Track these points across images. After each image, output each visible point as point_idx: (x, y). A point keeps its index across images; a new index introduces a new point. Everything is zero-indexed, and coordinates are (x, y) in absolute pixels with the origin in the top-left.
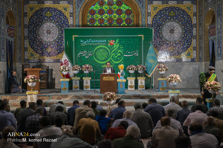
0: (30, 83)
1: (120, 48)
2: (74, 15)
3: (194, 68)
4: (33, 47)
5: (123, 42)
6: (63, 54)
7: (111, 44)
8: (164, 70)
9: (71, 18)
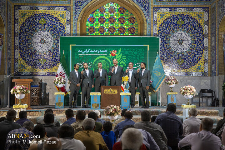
0: (18, 95)
1: (122, 59)
2: (72, 22)
3: (205, 83)
4: (24, 58)
5: (126, 53)
6: (58, 67)
7: (113, 55)
8: (174, 83)
9: (68, 26)
